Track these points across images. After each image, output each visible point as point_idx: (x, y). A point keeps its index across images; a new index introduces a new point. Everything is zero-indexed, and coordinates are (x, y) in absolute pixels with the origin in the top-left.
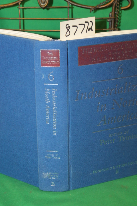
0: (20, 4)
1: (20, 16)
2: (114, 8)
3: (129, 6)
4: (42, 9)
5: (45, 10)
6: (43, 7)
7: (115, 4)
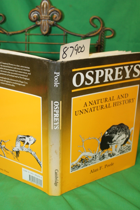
0: (27, 31)
1: (26, 41)
2: (100, 36)
3: (112, 35)
4: (43, 36)
5: (46, 37)
6: (44, 34)
7: (101, 33)
